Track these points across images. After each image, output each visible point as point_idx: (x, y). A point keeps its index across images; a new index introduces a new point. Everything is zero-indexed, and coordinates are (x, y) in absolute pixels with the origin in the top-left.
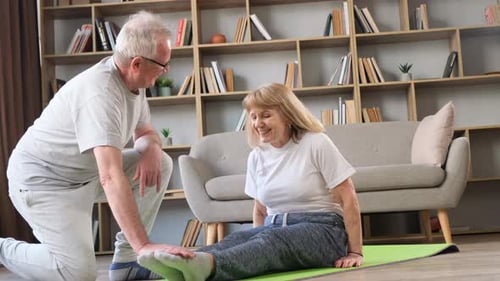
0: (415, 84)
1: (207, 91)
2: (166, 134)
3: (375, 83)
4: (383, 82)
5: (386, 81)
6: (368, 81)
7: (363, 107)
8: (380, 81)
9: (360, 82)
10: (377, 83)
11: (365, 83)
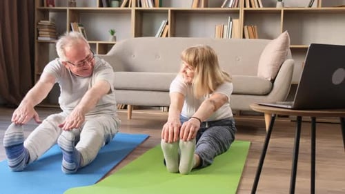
0: (284, 11)
1: (141, 6)
2: (113, 33)
3: (255, 8)
4: (262, 8)
5: (264, 6)
6: (251, 6)
7: (244, 25)
8: (259, 7)
9: (245, 6)
10: (257, 8)
11: (248, 8)
